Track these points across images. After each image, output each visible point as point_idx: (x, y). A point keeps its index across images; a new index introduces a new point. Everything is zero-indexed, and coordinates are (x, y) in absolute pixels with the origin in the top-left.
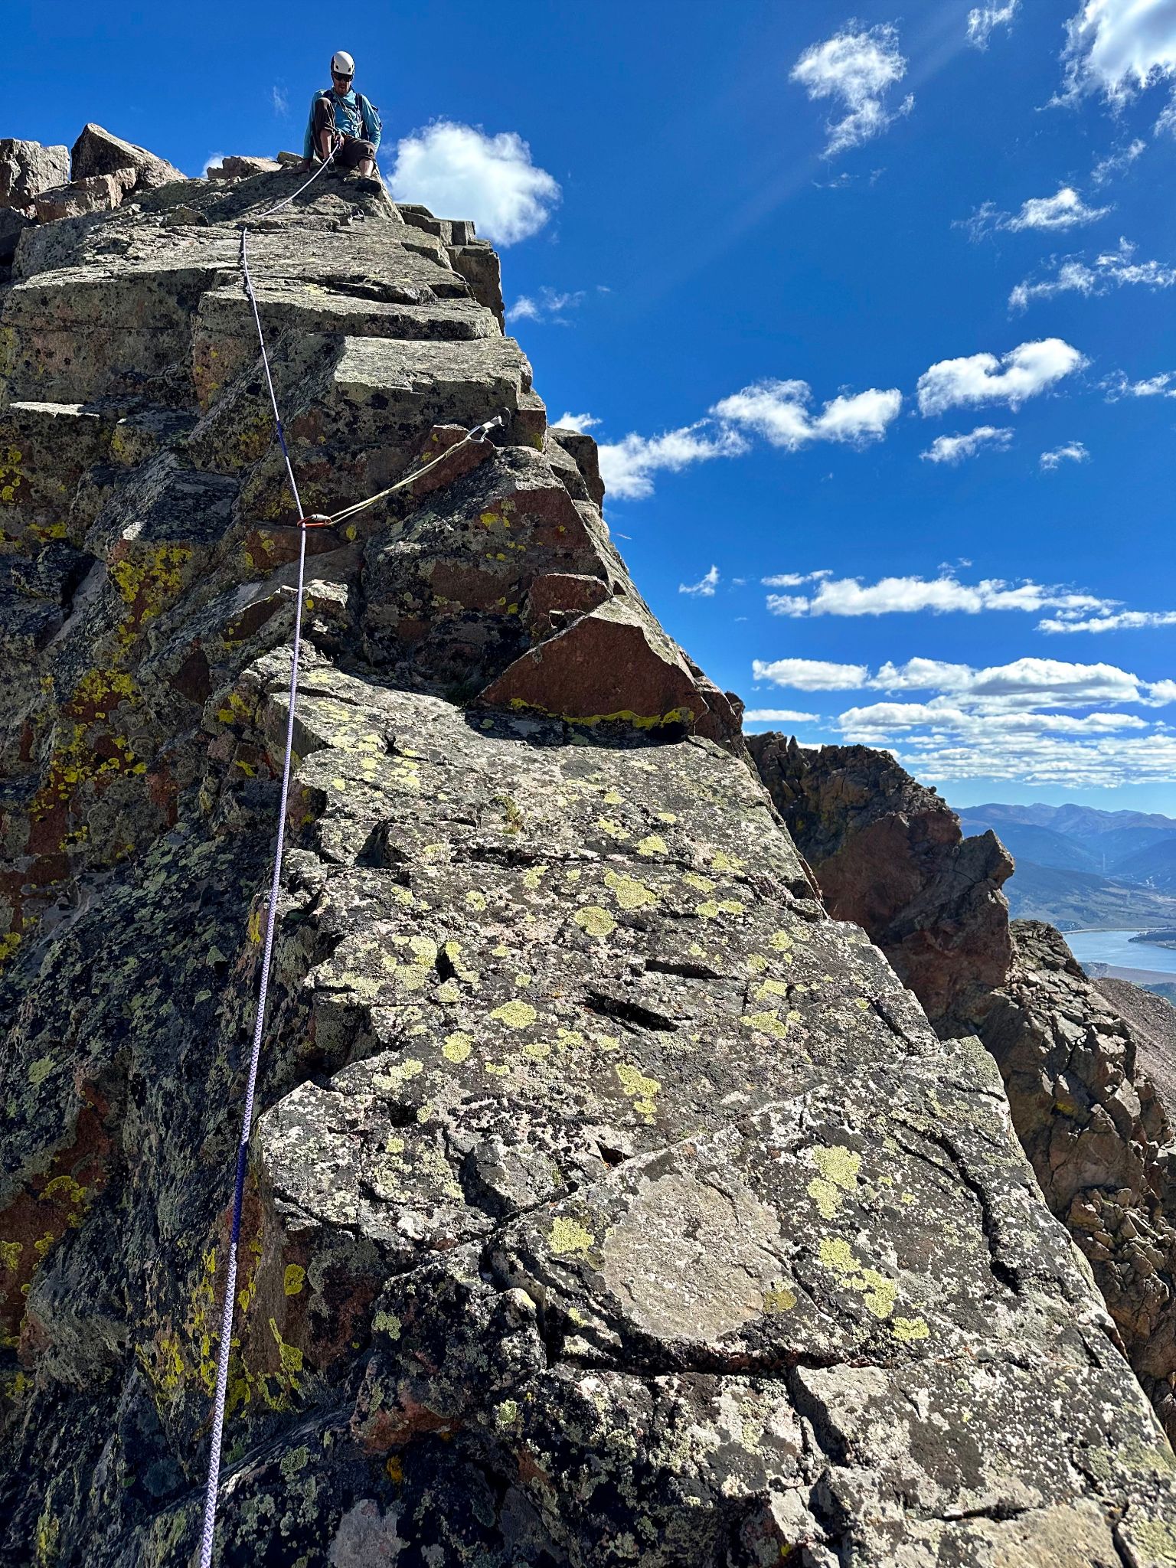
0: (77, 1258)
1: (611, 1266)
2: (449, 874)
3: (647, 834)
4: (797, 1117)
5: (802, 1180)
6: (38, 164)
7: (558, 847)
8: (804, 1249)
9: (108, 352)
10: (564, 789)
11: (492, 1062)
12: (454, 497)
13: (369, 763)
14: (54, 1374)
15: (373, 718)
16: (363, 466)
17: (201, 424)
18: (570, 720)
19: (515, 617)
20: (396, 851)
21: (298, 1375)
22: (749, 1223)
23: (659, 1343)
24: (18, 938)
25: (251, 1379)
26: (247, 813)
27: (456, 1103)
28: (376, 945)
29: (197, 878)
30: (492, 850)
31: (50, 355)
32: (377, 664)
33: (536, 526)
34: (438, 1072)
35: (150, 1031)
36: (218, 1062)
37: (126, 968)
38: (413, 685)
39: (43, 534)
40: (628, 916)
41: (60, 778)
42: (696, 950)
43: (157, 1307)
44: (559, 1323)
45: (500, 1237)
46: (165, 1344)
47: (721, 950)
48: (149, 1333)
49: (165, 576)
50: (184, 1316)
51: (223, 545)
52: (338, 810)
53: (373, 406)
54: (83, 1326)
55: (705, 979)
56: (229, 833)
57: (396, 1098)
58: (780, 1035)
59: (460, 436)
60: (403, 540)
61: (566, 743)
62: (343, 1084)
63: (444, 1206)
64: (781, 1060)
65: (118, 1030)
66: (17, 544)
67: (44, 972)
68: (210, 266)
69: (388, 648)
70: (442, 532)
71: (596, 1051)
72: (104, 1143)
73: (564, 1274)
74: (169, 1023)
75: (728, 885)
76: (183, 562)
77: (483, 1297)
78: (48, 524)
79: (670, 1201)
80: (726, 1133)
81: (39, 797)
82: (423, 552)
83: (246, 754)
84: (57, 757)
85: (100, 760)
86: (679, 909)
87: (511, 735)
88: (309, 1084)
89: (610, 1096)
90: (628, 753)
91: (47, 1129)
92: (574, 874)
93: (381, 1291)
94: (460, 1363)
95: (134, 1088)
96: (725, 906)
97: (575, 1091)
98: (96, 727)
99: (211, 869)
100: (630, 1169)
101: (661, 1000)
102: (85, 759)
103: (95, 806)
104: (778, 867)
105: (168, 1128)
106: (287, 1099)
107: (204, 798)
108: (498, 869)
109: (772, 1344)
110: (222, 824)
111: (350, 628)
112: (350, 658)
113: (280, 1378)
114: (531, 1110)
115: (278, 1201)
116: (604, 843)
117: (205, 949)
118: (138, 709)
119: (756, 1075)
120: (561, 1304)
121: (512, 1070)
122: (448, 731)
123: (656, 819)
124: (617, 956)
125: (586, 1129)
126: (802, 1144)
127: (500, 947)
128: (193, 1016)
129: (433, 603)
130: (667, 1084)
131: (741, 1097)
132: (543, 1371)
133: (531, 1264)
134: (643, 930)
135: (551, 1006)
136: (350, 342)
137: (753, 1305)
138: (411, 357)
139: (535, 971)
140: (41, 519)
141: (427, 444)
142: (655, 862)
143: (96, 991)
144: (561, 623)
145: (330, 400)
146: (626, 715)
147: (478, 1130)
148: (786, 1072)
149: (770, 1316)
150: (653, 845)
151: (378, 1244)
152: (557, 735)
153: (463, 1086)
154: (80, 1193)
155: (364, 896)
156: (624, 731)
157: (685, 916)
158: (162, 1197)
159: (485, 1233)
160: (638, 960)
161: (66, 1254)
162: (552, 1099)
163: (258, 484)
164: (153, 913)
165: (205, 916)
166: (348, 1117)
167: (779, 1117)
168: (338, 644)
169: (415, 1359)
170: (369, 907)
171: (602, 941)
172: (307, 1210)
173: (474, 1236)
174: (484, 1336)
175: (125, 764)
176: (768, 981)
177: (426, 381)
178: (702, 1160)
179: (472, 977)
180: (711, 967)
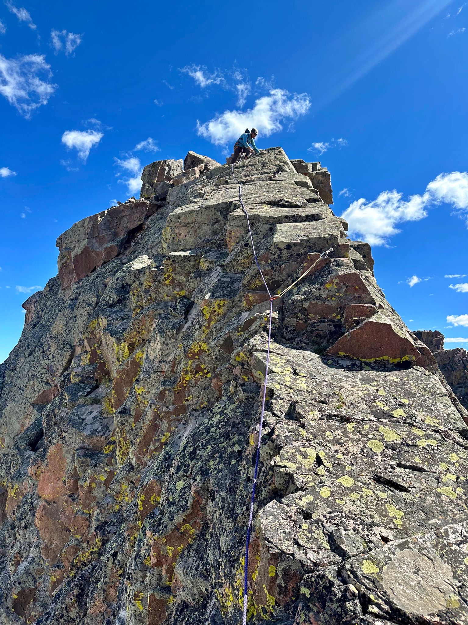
0: (191, 555)
1: (385, 581)
2: (319, 424)
3: (396, 408)
4: (460, 531)
5: (462, 557)
6: (174, 167)
7: (360, 415)
8: (463, 584)
9: (198, 231)
10: (361, 389)
11: (338, 499)
12: (316, 278)
13: (288, 379)
14: (183, 598)
15: (288, 360)
16: (284, 269)
17: (229, 257)
18: (363, 360)
19: (339, 320)
20: (299, 414)
21: (273, 607)
22: (440, 571)
23: (405, 613)
24: (169, 435)
25: (256, 607)
26: (246, 395)
27: (326, 513)
28: (294, 450)
29: (230, 418)
30: (335, 416)
31: (180, 234)
32: (289, 340)
33: (347, 287)
34: (318, 501)
35: (216, 474)
36: (241, 488)
37: (208, 450)
38: (302, 347)
39: (178, 294)
40: (389, 444)
41: (184, 379)
42: (417, 460)
43: (224, 576)
44: (367, 600)
45: (344, 565)
46: (227, 590)
47: (428, 460)
48: (221, 585)
49: (218, 310)
50: (233, 580)
51: (237, 299)
52: (278, 397)
53: (287, 249)
54: (194, 581)
55: (421, 472)
56: (240, 401)
57: (304, 509)
58: (453, 497)
59: (318, 257)
60: (297, 294)
61: (361, 369)
62: (286, 502)
63: (323, 551)
64: (454, 507)
65: (205, 472)
66: (170, 298)
67: (181, 449)
68: (230, 200)
69: (292, 334)
70: (311, 291)
71: (378, 498)
72: (200, 513)
73: (368, 581)
74: (222, 471)
75: (430, 433)
76: (224, 305)
77: (338, 586)
78: (180, 291)
79: (407, 559)
80: (430, 535)
81: (177, 385)
82: (305, 299)
83: (245, 374)
84: (183, 371)
85: (197, 372)
86: (410, 443)
87: (340, 367)
88: (274, 501)
89: (384, 516)
90: (387, 374)
91: (182, 507)
92: (367, 427)
93: (302, 579)
94: (331, 609)
95: (211, 494)
96: (429, 442)
97: (370, 513)
98: (196, 361)
99: (235, 415)
100: (392, 545)
101: (403, 480)
102: (192, 372)
103: (194, 389)
104: (454, 423)
105: (223, 511)
106: (268, 505)
107: (232, 389)
108: (337, 423)
109: (450, 620)
110: (238, 398)
111: (279, 327)
112: (279, 338)
113: (267, 608)
114: (354, 519)
115: (266, 542)
116: (379, 411)
117: (234, 444)
118: (209, 355)
119: (444, 513)
120: (367, 593)
121: (346, 503)
122: (315, 365)
123: (400, 402)
124: (385, 460)
125: (375, 528)
126: (462, 542)
127: (339, 454)
128: (230, 470)
129: (309, 317)
130: (406, 514)
131: (437, 521)
132: (361, 617)
133: (356, 576)
134: (395, 451)
135: (360, 479)
136: (278, 225)
137: (442, 603)
138: (300, 230)
139: (353, 465)
140: (178, 289)
141: (306, 260)
142: (399, 423)
143: (198, 457)
144: (358, 323)
145: (272, 248)
146: (386, 358)
147: (335, 524)
148: (456, 512)
149: (449, 609)
150: (399, 413)
151: (301, 562)
152: (358, 367)
153: (328, 507)
154: (192, 531)
155: (290, 431)
156: (385, 364)
157: (412, 445)
158: (221, 536)
159: (338, 563)
160: (393, 463)
161: (188, 553)
162: (361, 515)
163: (248, 278)
164: (216, 430)
165: (233, 432)
166: (288, 514)
167: (452, 531)
168: (275, 333)
169: (315, 605)
170: (291, 436)
171: (379, 454)
172: (276, 546)
173: (334, 563)
174: (339, 600)
175: (204, 374)
176: (448, 474)
177: (305, 238)
178: (420, 544)
179: (329, 465)
180: (424, 467)
